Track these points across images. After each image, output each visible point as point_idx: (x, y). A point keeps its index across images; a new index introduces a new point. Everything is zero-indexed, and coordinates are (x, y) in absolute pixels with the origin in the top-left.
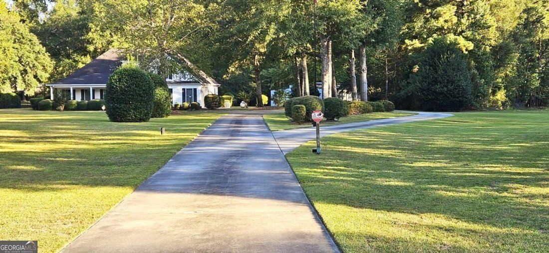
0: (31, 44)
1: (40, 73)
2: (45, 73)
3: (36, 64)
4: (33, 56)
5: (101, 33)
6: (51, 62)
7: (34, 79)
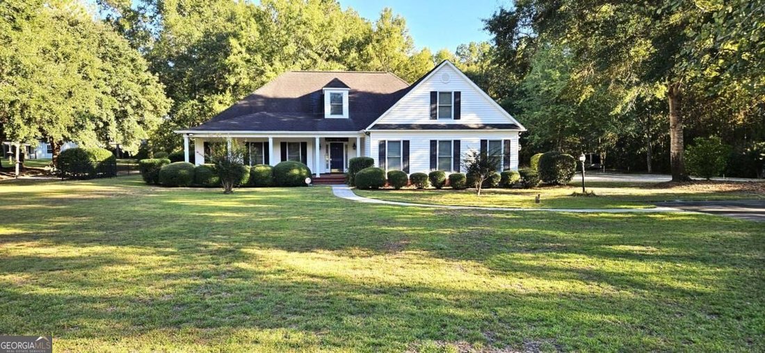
0: (135, 66)
1: (148, 116)
2: (158, 117)
3: (143, 100)
4: (136, 88)
5: (248, 56)
6: (167, 101)
7: (138, 126)
